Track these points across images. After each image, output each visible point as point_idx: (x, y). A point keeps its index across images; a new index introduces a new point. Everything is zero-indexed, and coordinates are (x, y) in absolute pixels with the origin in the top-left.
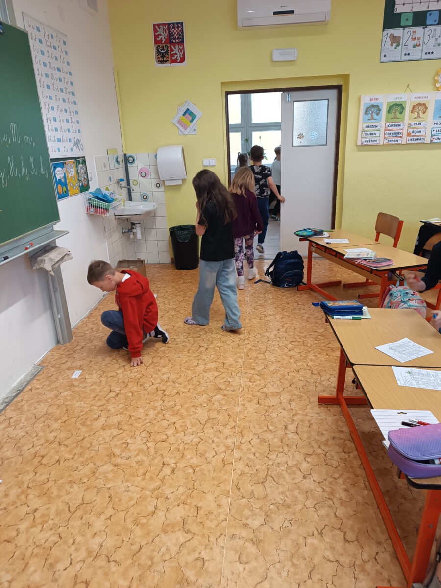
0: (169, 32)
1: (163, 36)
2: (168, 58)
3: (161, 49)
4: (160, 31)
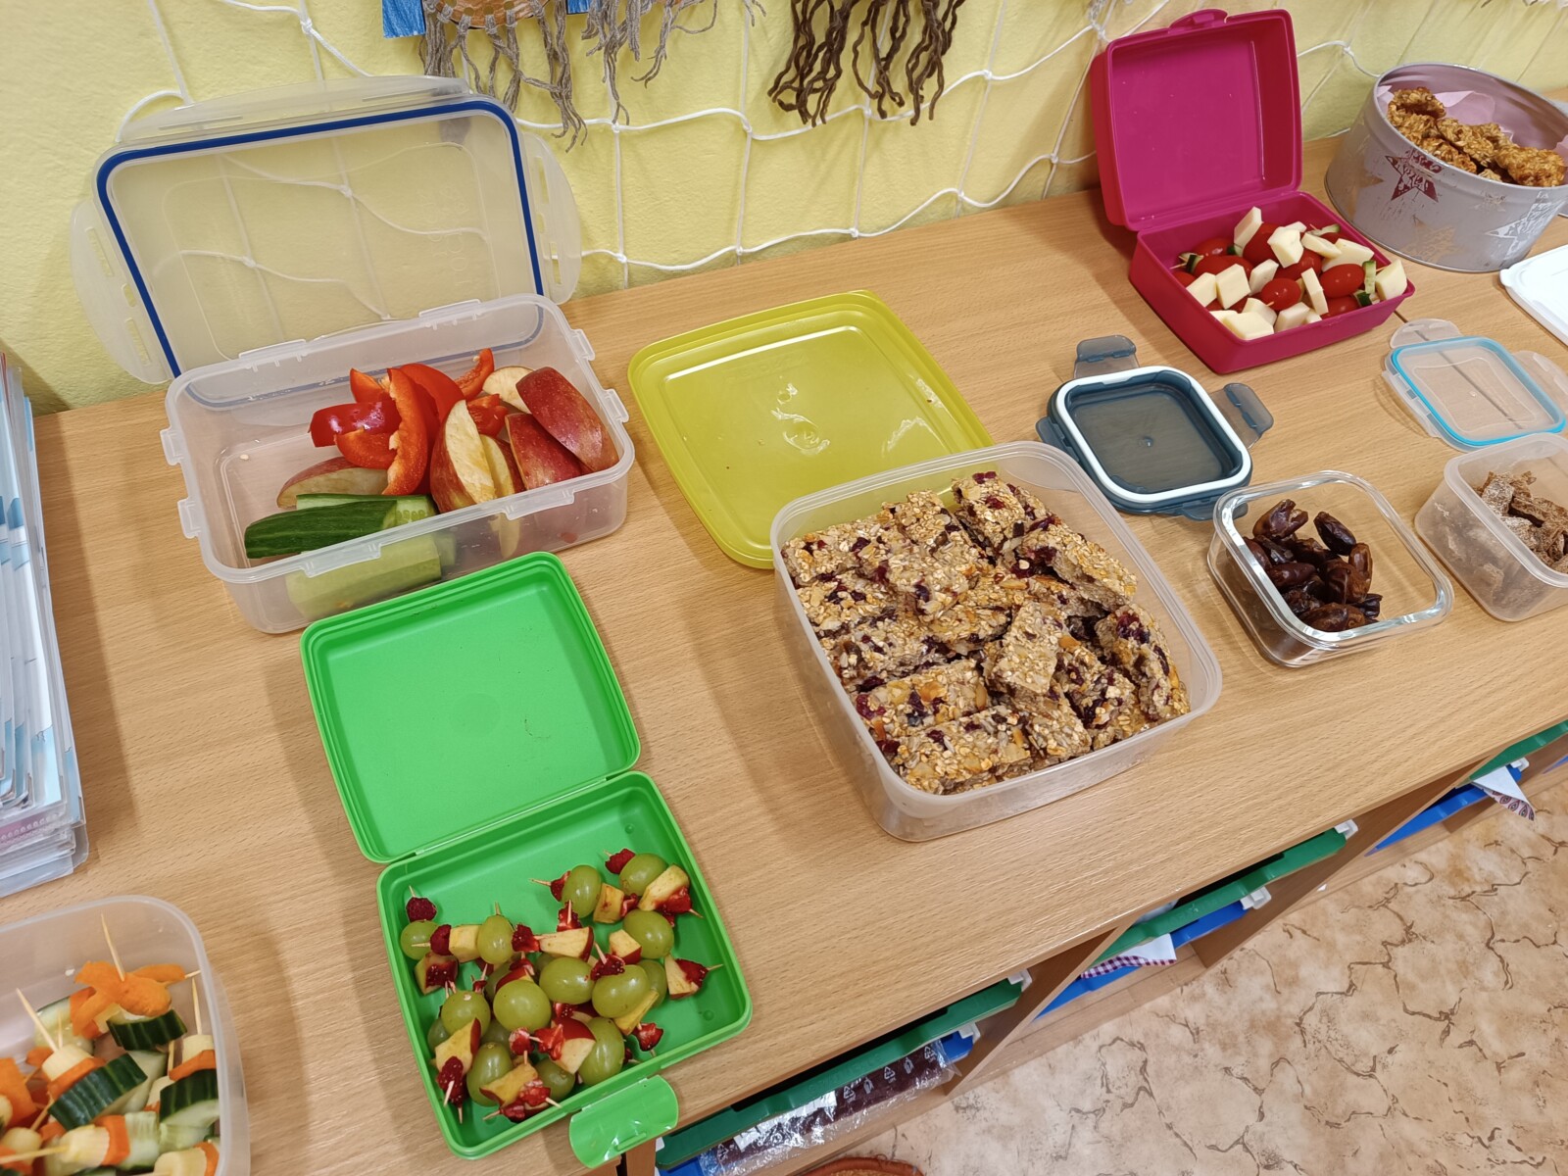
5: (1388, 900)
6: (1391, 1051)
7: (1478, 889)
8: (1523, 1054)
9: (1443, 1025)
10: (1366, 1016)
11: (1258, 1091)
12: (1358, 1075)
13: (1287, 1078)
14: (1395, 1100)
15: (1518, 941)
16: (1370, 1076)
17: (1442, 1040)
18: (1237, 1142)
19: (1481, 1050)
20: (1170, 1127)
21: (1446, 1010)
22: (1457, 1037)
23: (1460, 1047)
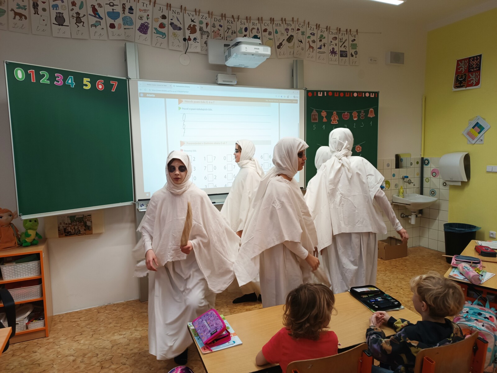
0: (469, 64)
1: (463, 68)
2: (465, 83)
3: (460, 77)
4: (462, 65)
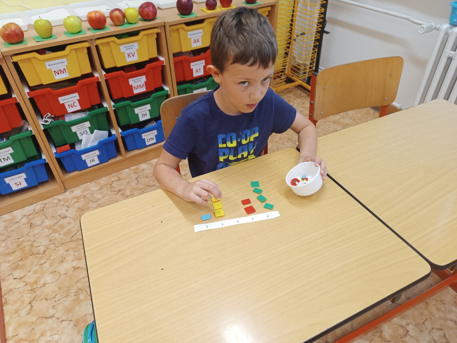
5: (117, 175)
6: (103, 198)
7: (140, 171)
8: (133, 194)
9: (118, 192)
10: (101, 193)
11: (68, 207)
12: (93, 202)
13: (77, 205)
14: (99, 204)
15: (143, 177)
16: (96, 202)
17: (116, 194)
18: (59, 215)
19: (124, 195)
20: (44, 215)
21: (120, 190)
22: (120, 193)
23: (120, 195)
